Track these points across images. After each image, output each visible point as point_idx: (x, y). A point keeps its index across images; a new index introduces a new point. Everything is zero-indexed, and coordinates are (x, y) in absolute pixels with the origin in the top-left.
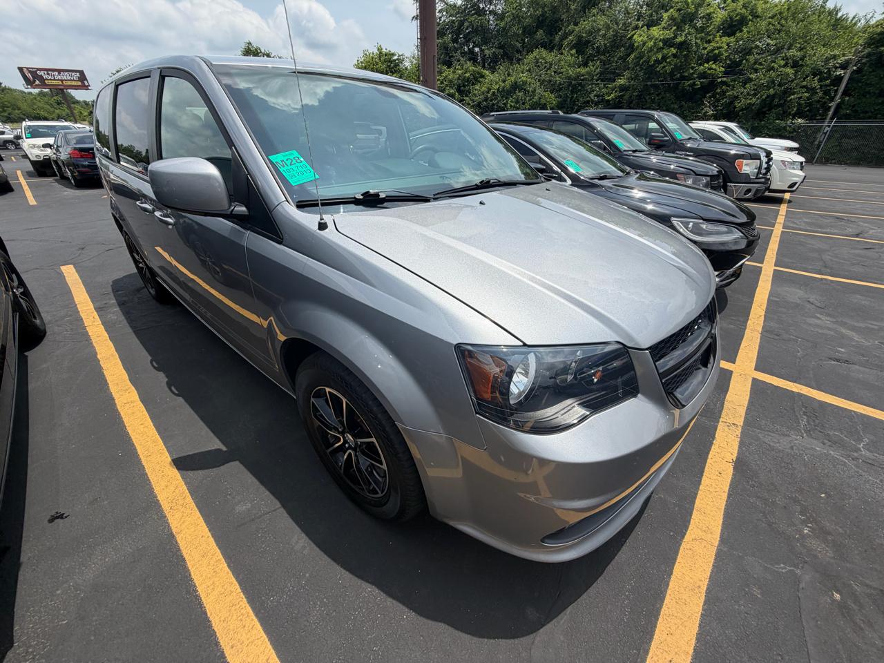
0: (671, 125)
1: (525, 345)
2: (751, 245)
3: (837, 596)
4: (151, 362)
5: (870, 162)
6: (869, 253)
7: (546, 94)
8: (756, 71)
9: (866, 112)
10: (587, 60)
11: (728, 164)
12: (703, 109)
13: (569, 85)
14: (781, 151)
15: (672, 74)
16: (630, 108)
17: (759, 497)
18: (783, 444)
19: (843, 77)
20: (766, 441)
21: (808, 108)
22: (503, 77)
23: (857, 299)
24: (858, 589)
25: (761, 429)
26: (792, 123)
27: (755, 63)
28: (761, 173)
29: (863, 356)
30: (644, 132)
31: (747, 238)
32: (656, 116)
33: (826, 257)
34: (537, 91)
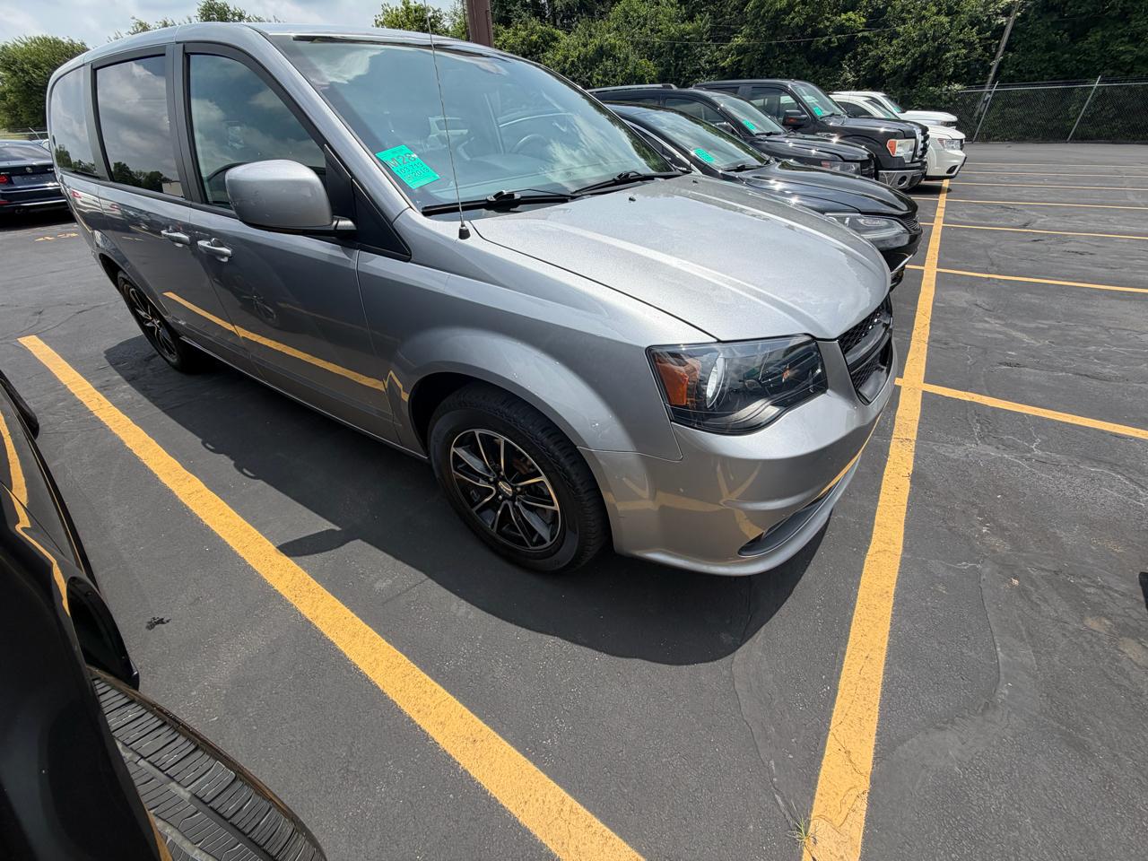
0: (808, 99)
1: (719, 341)
2: (914, 239)
3: (1016, 582)
4: (204, 444)
5: (1036, 137)
6: (1037, 246)
7: (642, 61)
8: (904, 21)
9: (1032, 72)
10: (692, 12)
11: (879, 146)
12: (842, 75)
13: (672, 49)
14: (937, 125)
15: (802, 29)
16: (751, 78)
17: (937, 506)
18: (958, 453)
19: (1005, 26)
20: (941, 452)
21: (966, 70)
22: (583, 39)
23: (1026, 297)
24: (1034, 573)
25: (935, 441)
26: (948, 90)
27: (902, 11)
28: (916, 156)
29: (1034, 357)
30: (775, 109)
31: (910, 232)
32: (789, 86)
33: (992, 253)
34: (630, 58)
